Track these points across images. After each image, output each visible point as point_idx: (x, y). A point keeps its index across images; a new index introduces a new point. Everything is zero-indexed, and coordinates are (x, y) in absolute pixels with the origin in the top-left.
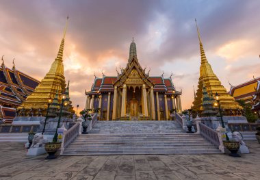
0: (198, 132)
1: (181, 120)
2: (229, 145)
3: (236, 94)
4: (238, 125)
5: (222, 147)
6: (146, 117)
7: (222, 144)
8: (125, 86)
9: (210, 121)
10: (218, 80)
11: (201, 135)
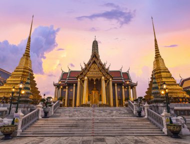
0: (146, 117)
1: (132, 106)
2: (172, 128)
3: (185, 85)
4: (184, 111)
5: (165, 130)
6: (104, 105)
7: (165, 127)
8: (86, 78)
9: (158, 107)
10: (169, 72)
11: (148, 119)
